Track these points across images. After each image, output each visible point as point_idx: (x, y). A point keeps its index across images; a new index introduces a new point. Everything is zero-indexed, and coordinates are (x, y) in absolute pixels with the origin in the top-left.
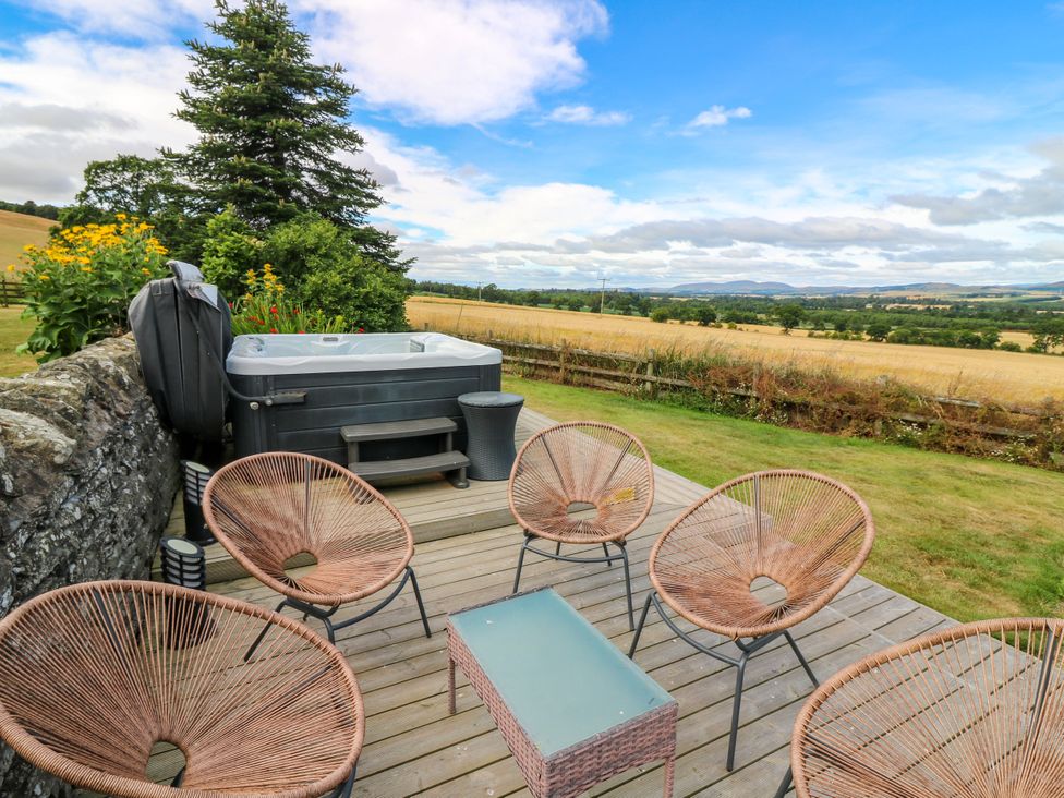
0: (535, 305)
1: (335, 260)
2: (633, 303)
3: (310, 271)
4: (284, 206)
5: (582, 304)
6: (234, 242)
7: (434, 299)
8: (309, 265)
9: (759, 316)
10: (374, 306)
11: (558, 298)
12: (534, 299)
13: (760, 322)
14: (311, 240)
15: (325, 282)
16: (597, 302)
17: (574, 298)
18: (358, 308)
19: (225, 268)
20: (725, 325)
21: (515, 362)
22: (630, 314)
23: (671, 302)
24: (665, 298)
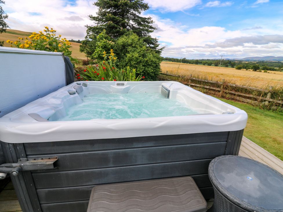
0: (197, 64)
1: (137, 48)
2: (229, 64)
3: (128, 52)
4: (123, 30)
5: (212, 64)
6: (104, 42)
7: (168, 62)
8: (128, 50)
9: (275, 68)
10: (149, 65)
11: (204, 62)
12: (197, 62)
13: (276, 70)
14: (130, 41)
15: (133, 56)
16: (217, 63)
17: (209, 62)
18: (143, 66)
19: (101, 52)
20: (263, 71)
21: (200, 87)
22: (228, 67)
23: (242, 63)
24: (240, 62)
